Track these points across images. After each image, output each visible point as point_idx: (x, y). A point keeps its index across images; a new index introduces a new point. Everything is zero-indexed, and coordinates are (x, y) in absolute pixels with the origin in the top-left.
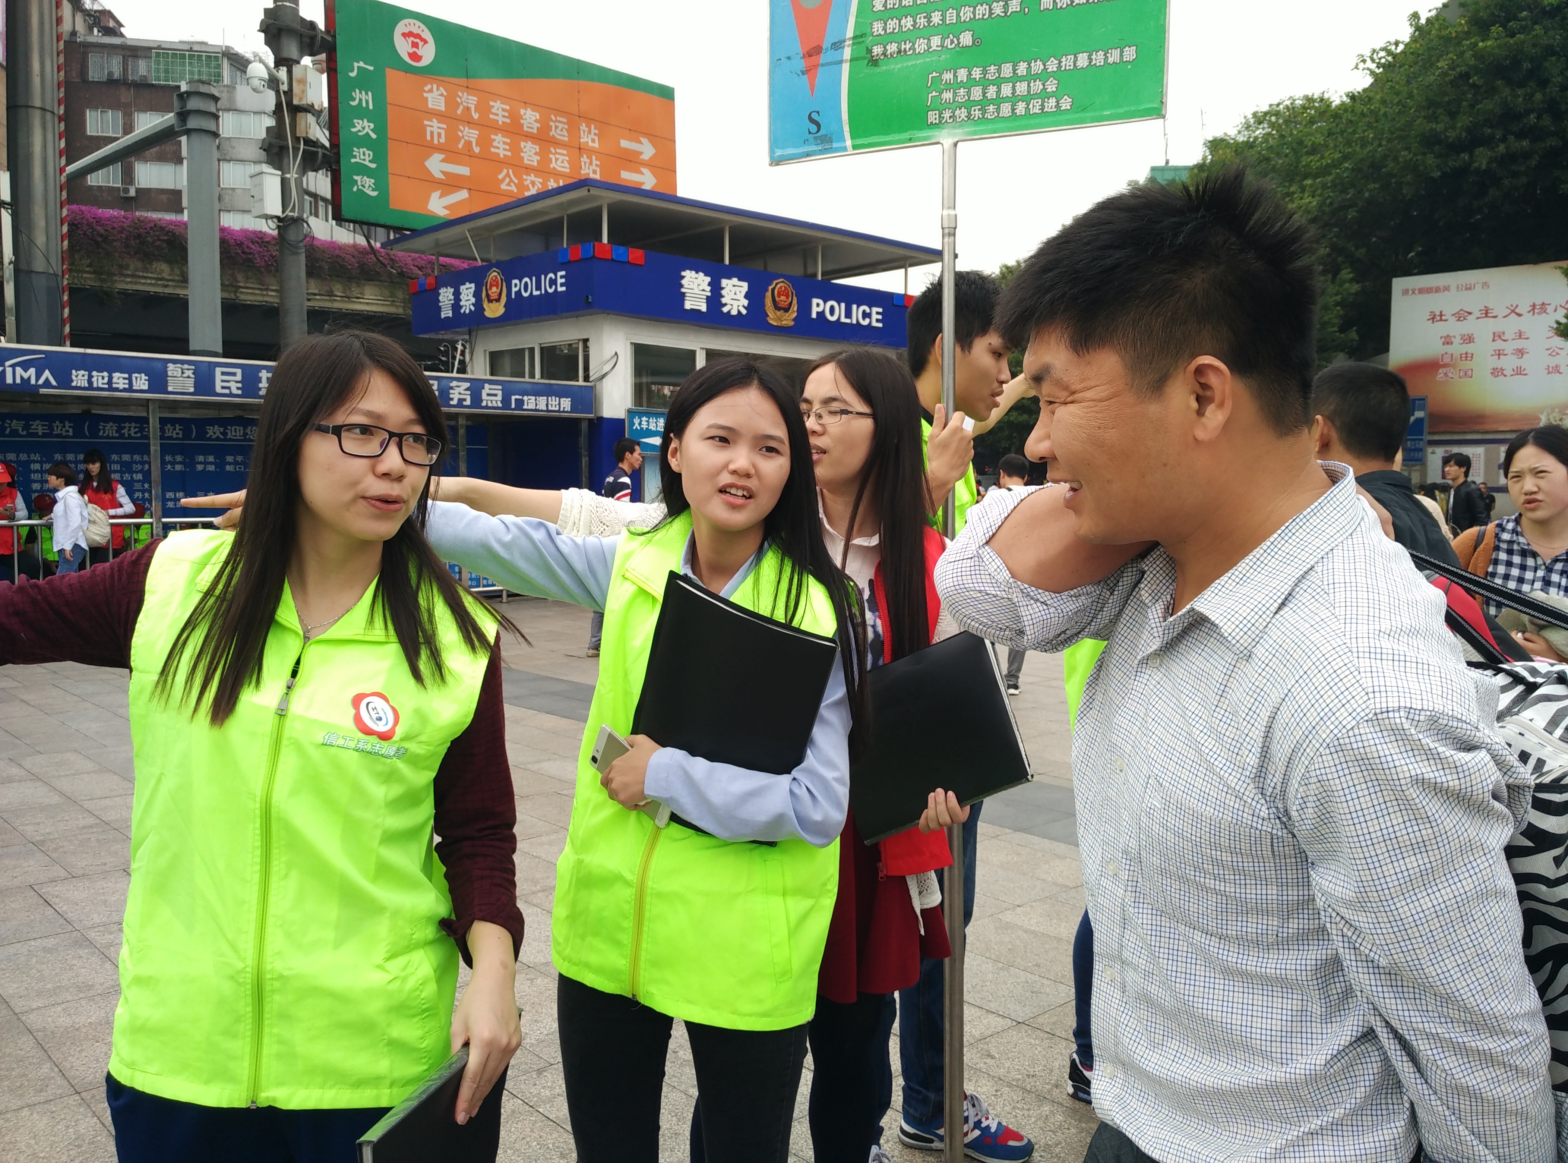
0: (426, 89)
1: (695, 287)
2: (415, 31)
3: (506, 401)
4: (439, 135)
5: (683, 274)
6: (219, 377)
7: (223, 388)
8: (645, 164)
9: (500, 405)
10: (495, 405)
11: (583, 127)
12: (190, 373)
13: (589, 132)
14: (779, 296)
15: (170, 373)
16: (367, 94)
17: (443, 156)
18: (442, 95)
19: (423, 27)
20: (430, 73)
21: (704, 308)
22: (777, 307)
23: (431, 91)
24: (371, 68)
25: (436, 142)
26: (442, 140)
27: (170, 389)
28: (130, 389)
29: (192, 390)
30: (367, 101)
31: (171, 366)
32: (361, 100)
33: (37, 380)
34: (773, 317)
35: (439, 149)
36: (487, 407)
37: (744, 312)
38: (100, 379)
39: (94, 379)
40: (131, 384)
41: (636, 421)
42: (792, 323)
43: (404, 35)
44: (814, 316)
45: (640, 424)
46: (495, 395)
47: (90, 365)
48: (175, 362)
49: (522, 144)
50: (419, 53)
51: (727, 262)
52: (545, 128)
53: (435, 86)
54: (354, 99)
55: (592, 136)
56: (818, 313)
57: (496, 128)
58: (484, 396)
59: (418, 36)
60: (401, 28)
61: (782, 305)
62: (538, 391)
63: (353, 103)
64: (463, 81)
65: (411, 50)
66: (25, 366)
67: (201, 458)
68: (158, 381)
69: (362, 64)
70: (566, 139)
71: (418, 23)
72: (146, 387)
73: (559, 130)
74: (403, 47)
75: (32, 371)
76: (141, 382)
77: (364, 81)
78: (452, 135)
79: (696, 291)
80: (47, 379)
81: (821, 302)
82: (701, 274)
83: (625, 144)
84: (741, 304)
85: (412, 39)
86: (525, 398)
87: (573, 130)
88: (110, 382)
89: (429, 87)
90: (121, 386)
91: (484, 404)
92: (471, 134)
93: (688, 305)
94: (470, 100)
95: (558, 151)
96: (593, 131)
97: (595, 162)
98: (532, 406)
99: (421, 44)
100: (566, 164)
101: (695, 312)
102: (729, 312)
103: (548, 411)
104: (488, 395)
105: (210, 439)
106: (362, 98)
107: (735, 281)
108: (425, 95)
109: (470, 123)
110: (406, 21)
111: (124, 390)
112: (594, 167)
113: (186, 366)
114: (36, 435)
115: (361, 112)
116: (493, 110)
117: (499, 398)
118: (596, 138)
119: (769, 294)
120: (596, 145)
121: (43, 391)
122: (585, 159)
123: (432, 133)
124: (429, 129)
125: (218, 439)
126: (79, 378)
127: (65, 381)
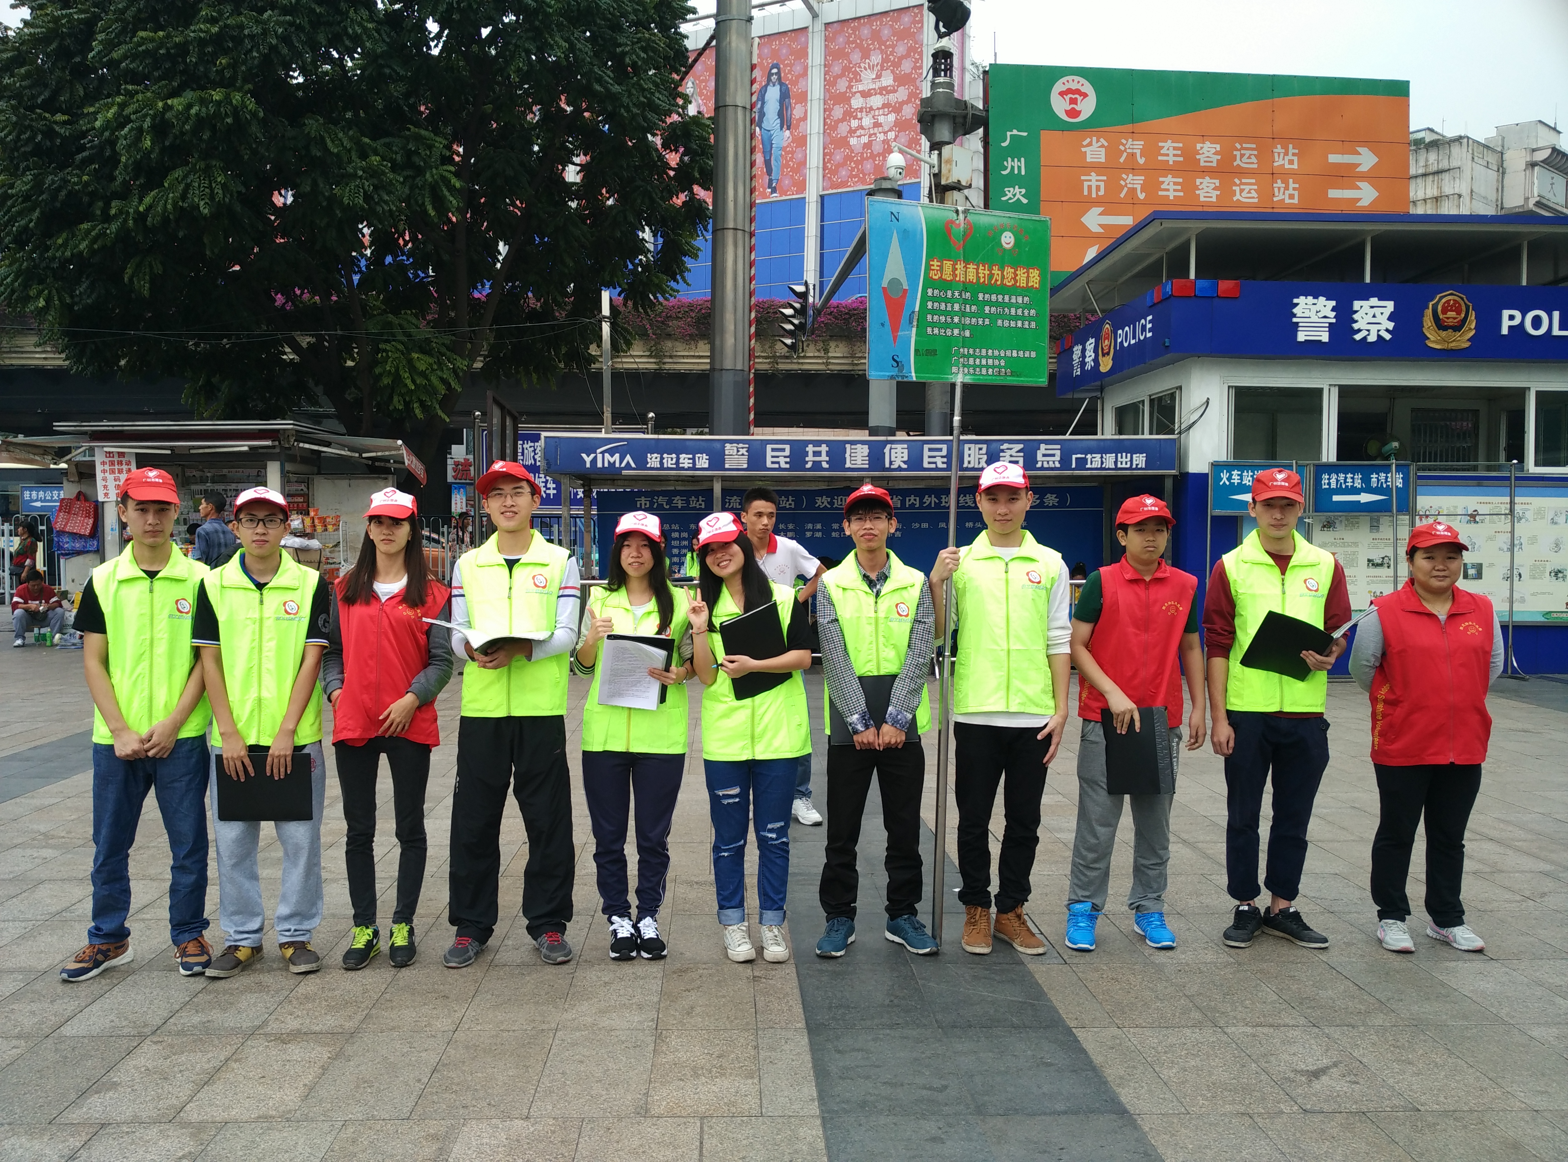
0: (1085, 143)
1: (1312, 314)
2: (1074, 86)
3: (1065, 461)
4: (1098, 188)
5: (1295, 301)
6: (769, 453)
7: (773, 463)
8: (1363, 177)
9: (1058, 465)
10: (1051, 465)
11: (1279, 149)
12: (744, 451)
13: (1286, 154)
14: (1444, 311)
15: (727, 452)
16: (1019, 161)
17: (1101, 209)
18: (1103, 146)
19: (1082, 80)
20: (1092, 125)
21: (1325, 337)
22: (1440, 325)
23: (1090, 144)
24: (1025, 134)
25: (1094, 195)
26: (1101, 193)
27: (727, 466)
28: (694, 468)
29: (745, 466)
30: (1019, 168)
31: (728, 446)
32: (1013, 167)
33: (621, 463)
34: (1434, 339)
35: (1097, 202)
36: (1042, 468)
37: (1387, 336)
38: (669, 460)
39: (665, 461)
40: (694, 463)
41: (1224, 476)
42: (1467, 345)
43: (1062, 94)
44: (1505, 331)
45: (1229, 479)
46: (1053, 455)
47: (662, 448)
48: (731, 442)
49: (1198, 181)
50: (1078, 108)
51: (1368, 280)
52: (1227, 157)
53: (1094, 139)
54: (1006, 168)
55: (1290, 157)
56: (1510, 327)
57: (1167, 169)
58: (1039, 457)
59: (1078, 92)
60: (1059, 87)
61: (1450, 322)
62: (1104, 448)
63: (1004, 173)
64: (1129, 127)
65: (1069, 108)
66: (611, 452)
67: (810, 526)
68: (717, 459)
69: (1015, 132)
70: (1255, 166)
71: (1077, 78)
72: (706, 466)
73: (1246, 158)
74: (1059, 106)
75: (617, 456)
76: (703, 461)
77: (1017, 149)
78: (1113, 186)
79: (1314, 318)
80: (628, 462)
81: (1517, 314)
82: (1322, 299)
83: (1333, 158)
84: (1382, 327)
85: (1070, 96)
86: (1089, 456)
87: (1265, 154)
88: (677, 463)
89: (1088, 140)
90: (686, 466)
91: (1039, 465)
92: (1135, 181)
93: (1301, 337)
94: (1134, 146)
95: (1244, 181)
96: (1291, 150)
97: (1292, 185)
98: (1097, 464)
99: (1079, 98)
100: (1254, 194)
101: (1313, 346)
102: (1365, 338)
103: (1116, 468)
104: (1044, 455)
105: (819, 508)
106: (1016, 165)
107: (1374, 301)
108: (1083, 149)
109: (1134, 169)
110: (1064, 79)
111: (689, 469)
112: (1291, 191)
113: (741, 445)
114: (676, 508)
115: (1013, 180)
116: (1162, 152)
117: (1057, 458)
118: (1295, 159)
119: (1429, 312)
120: (1295, 166)
121: (624, 472)
122: (1279, 184)
123: (1090, 187)
124: (1086, 184)
125: (825, 508)
126: (653, 460)
127: (641, 463)
